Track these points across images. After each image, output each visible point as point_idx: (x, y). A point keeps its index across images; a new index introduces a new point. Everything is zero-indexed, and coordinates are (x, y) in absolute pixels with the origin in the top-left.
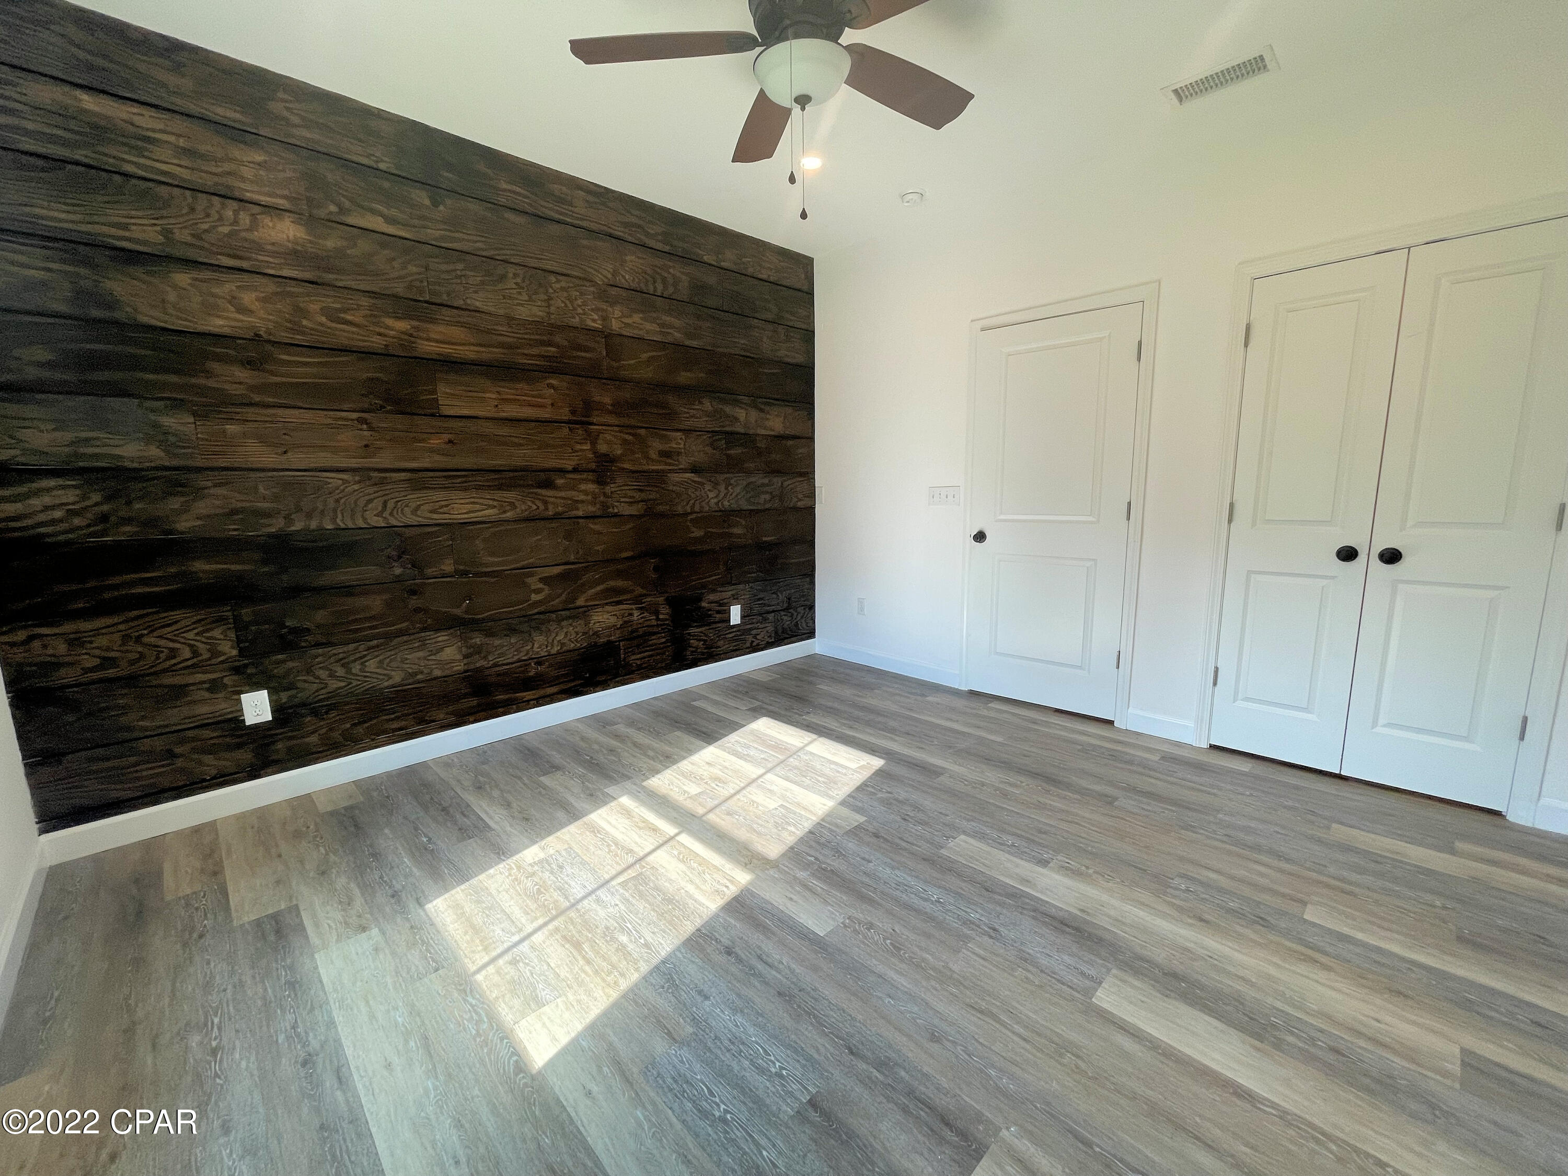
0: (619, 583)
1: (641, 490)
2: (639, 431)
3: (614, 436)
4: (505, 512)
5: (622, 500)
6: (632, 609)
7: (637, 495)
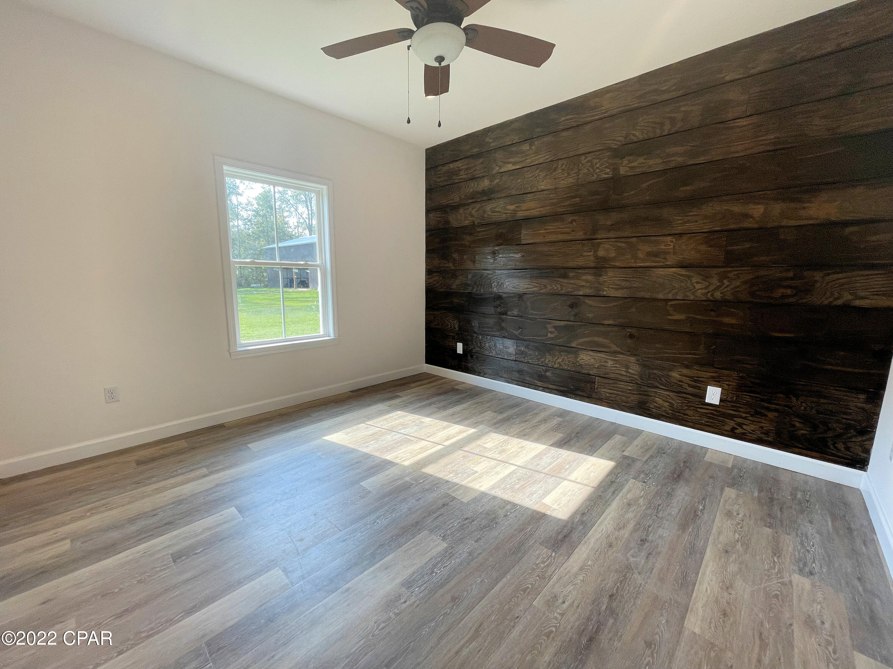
0: (601, 340)
1: (626, 281)
2: (631, 240)
3: (611, 245)
4: (541, 290)
5: (610, 286)
6: (608, 359)
7: (624, 284)
